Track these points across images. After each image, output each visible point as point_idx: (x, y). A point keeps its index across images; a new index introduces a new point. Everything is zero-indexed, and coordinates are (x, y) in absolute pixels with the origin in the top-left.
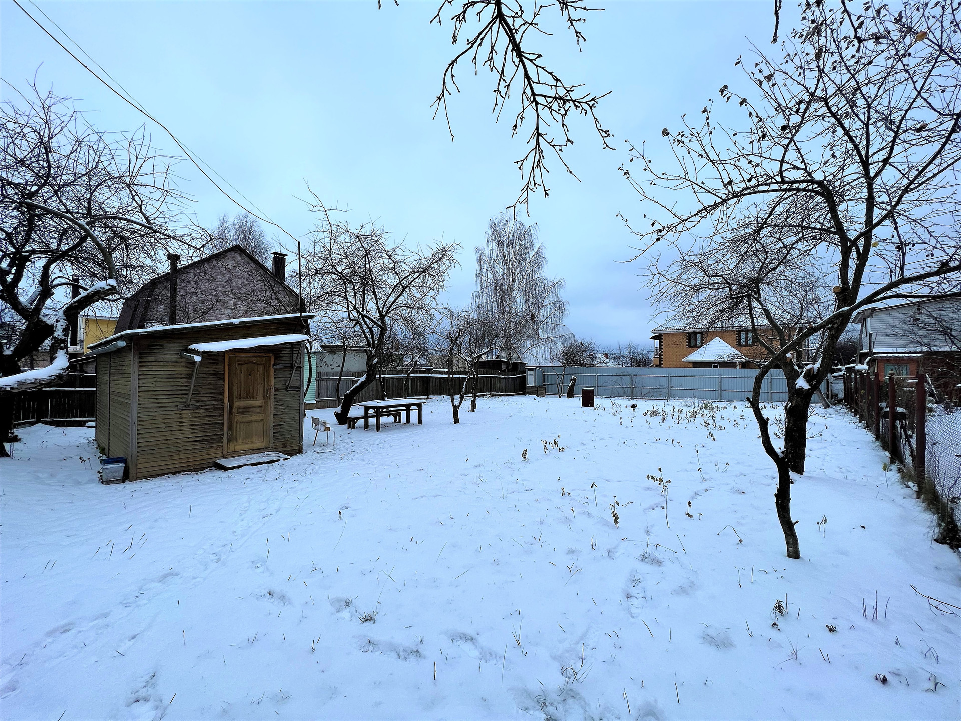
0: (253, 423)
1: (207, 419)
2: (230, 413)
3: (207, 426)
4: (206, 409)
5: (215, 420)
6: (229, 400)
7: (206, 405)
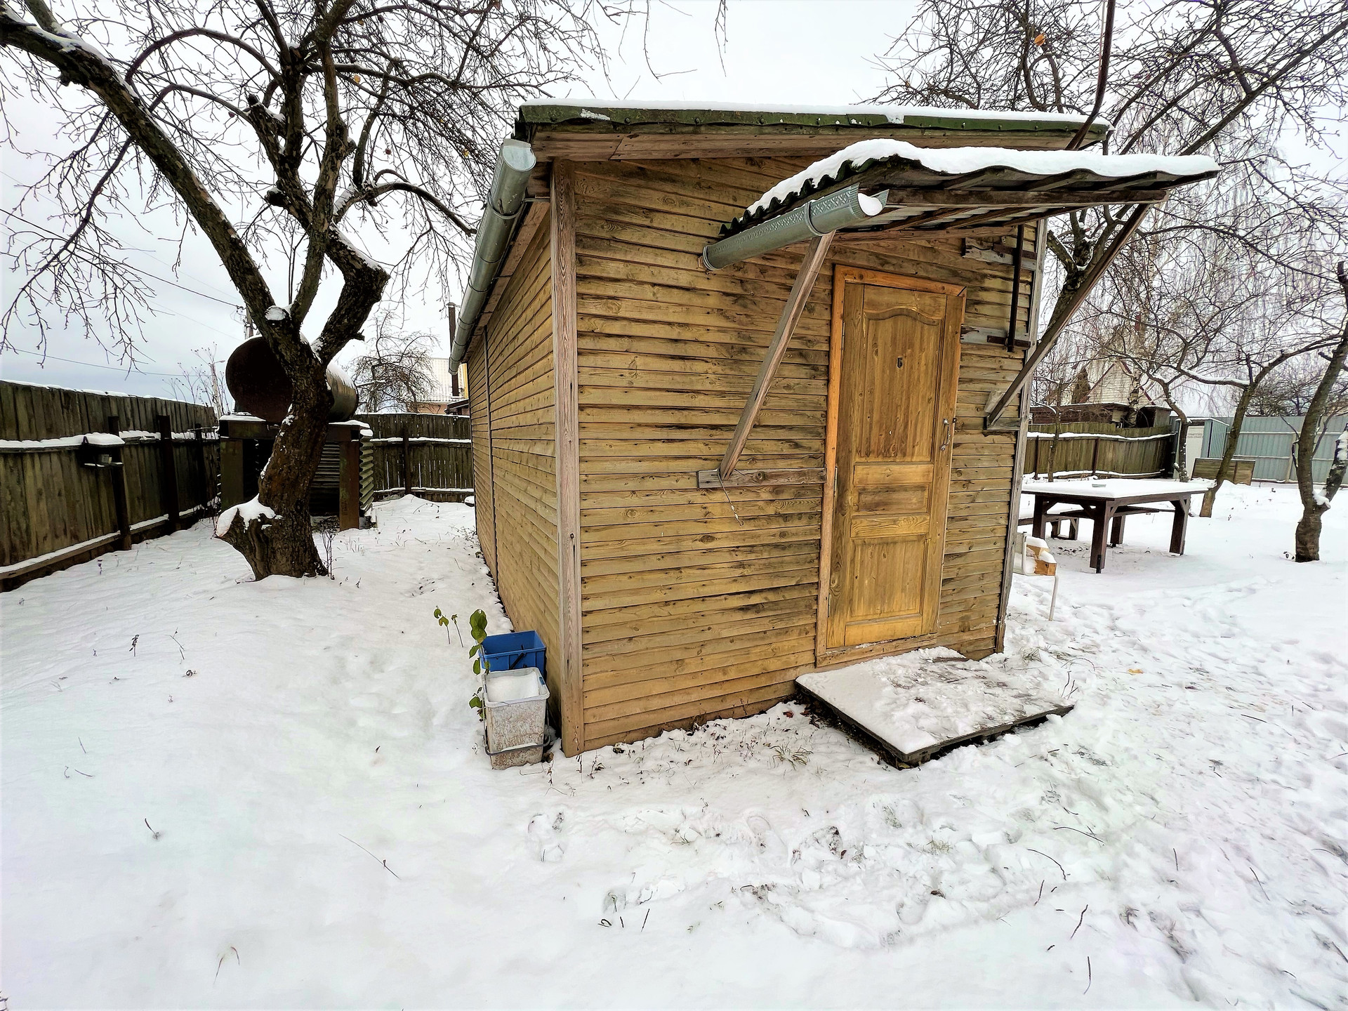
0: (898, 547)
1: (776, 527)
2: (840, 508)
3: (776, 553)
4: (777, 490)
5: (799, 530)
6: (837, 461)
7: (777, 476)
